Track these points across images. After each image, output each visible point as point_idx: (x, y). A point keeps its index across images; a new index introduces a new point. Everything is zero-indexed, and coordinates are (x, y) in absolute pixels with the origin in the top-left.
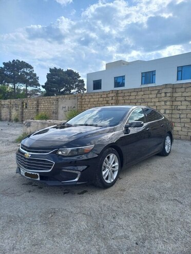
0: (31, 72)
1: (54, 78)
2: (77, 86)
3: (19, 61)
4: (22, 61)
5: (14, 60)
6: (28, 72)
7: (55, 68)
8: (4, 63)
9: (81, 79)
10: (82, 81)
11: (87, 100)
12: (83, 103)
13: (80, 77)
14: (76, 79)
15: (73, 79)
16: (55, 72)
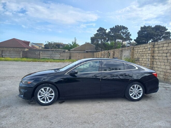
0: (127, 31)
3: (119, 26)
4: (121, 26)
5: (116, 26)
7: (145, 26)
8: (110, 29)
9: (168, 31)
10: (169, 33)
11: (137, 51)
12: (134, 53)
13: (167, 29)
14: (163, 32)
15: (161, 32)
16: (145, 29)
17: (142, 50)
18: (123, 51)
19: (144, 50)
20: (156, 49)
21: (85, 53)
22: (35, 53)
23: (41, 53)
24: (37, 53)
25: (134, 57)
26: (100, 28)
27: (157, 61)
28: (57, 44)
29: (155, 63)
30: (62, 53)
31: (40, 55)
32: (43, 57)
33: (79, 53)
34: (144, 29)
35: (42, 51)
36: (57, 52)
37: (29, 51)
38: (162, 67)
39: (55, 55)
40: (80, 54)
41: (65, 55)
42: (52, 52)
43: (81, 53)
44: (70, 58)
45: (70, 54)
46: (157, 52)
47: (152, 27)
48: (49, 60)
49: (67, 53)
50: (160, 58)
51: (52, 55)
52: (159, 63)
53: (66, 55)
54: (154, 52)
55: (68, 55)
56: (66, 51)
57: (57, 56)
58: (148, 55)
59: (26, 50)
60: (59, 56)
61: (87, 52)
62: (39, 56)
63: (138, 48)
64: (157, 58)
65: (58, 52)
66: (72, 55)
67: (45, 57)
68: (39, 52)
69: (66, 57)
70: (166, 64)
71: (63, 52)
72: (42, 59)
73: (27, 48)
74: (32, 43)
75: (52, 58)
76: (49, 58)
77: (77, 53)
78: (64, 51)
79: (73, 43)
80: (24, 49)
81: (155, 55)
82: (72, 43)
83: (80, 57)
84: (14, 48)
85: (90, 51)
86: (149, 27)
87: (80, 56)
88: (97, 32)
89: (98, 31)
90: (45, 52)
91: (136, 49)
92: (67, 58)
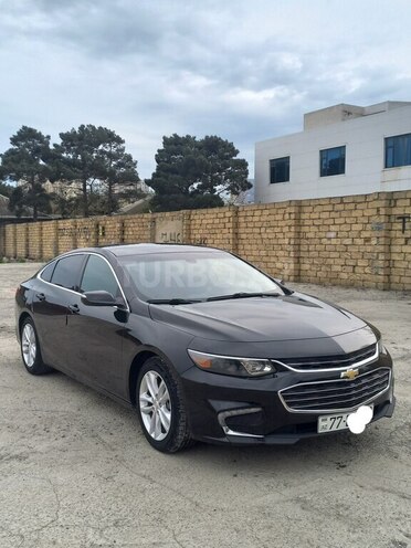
0: (120, 150)
1: (174, 159)
2: (230, 176)
3: (93, 128)
4: (100, 128)
5: (83, 126)
6: (114, 150)
7: (175, 135)
8: (62, 135)
9: (239, 157)
10: (243, 164)
11: (198, 222)
12: (192, 227)
13: (237, 152)
14: (227, 158)
15: (222, 158)
16: (176, 145)
17: (211, 221)
18: (157, 220)
19: (217, 221)
20: (242, 220)
25: (193, 237)
26: (24, 128)
27: (244, 242)
29: (241, 247)
34: (173, 145)
38: (255, 253)
46: (244, 225)
47: (197, 139)
50: (250, 236)
52: (249, 247)
54: (237, 225)
58: (226, 231)
63: (202, 217)
64: (244, 236)
70: (261, 247)
81: (241, 231)
86: (188, 140)
88: (12, 146)
89: (14, 140)
91: (196, 217)
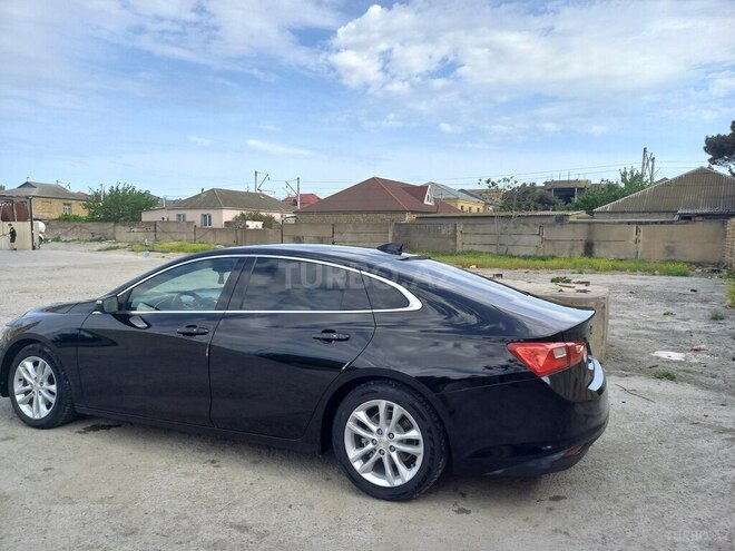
21: (671, 223)
22: (439, 232)
23: (460, 228)
24: (443, 232)
28: (561, 186)
30: (551, 225)
31: (455, 238)
32: (466, 248)
33: (640, 223)
35: (465, 221)
36: (524, 224)
37: (418, 221)
39: (516, 237)
40: (642, 228)
41: (566, 233)
42: (504, 225)
43: (647, 223)
44: (589, 250)
45: (590, 233)
48: (472, 260)
49: (571, 226)
51: (504, 239)
53: (572, 235)
55: (580, 234)
56: (571, 219)
57: (525, 239)
59: (408, 218)
60: (538, 239)
61: (687, 218)
62: (451, 243)
65: (531, 221)
66: (600, 234)
67: (476, 248)
68: (451, 228)
69: (568, 245)
71: (553, 220)
72: (463, 253)
73: (413, 212)
74: (462, 191)
75: (503, 250)
76: (493, 249)
77: (629, 223)
78: (561, 220)
79: (628, 177)
80: (400, 216)
82: (624, 175)
83: (641, 246)
84: (368, 212)
85: (706, 211)
87: (641, 238)
90: (474, 225)
92: (572, 248)
